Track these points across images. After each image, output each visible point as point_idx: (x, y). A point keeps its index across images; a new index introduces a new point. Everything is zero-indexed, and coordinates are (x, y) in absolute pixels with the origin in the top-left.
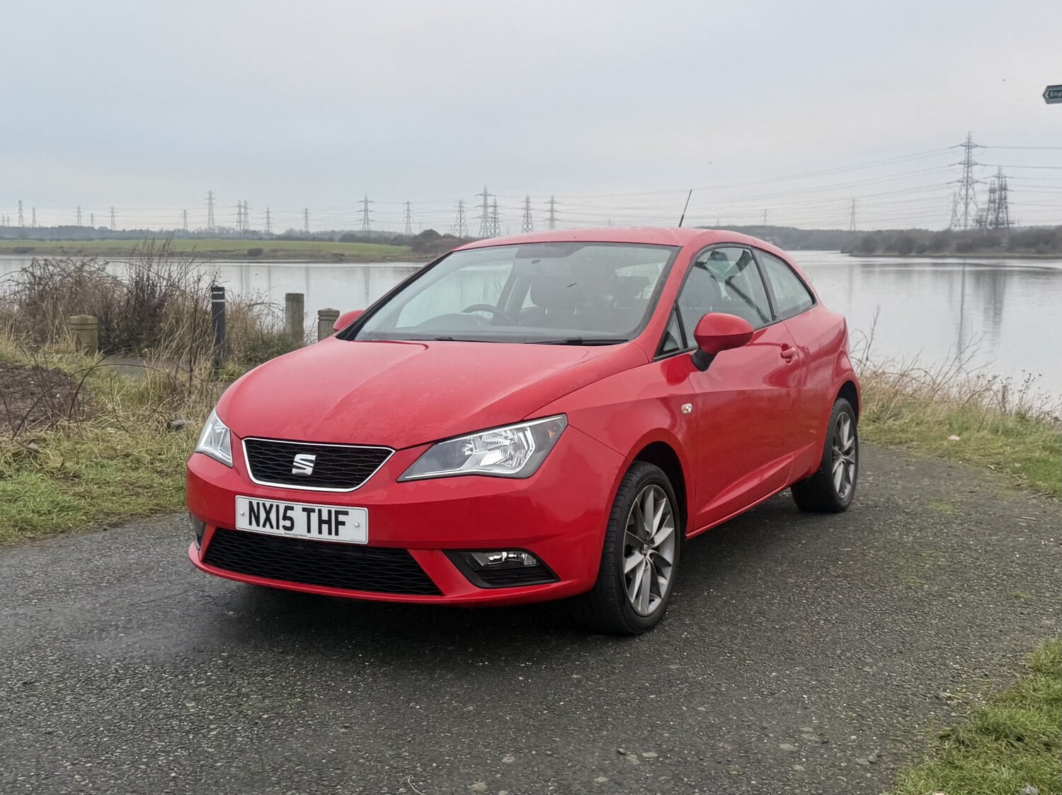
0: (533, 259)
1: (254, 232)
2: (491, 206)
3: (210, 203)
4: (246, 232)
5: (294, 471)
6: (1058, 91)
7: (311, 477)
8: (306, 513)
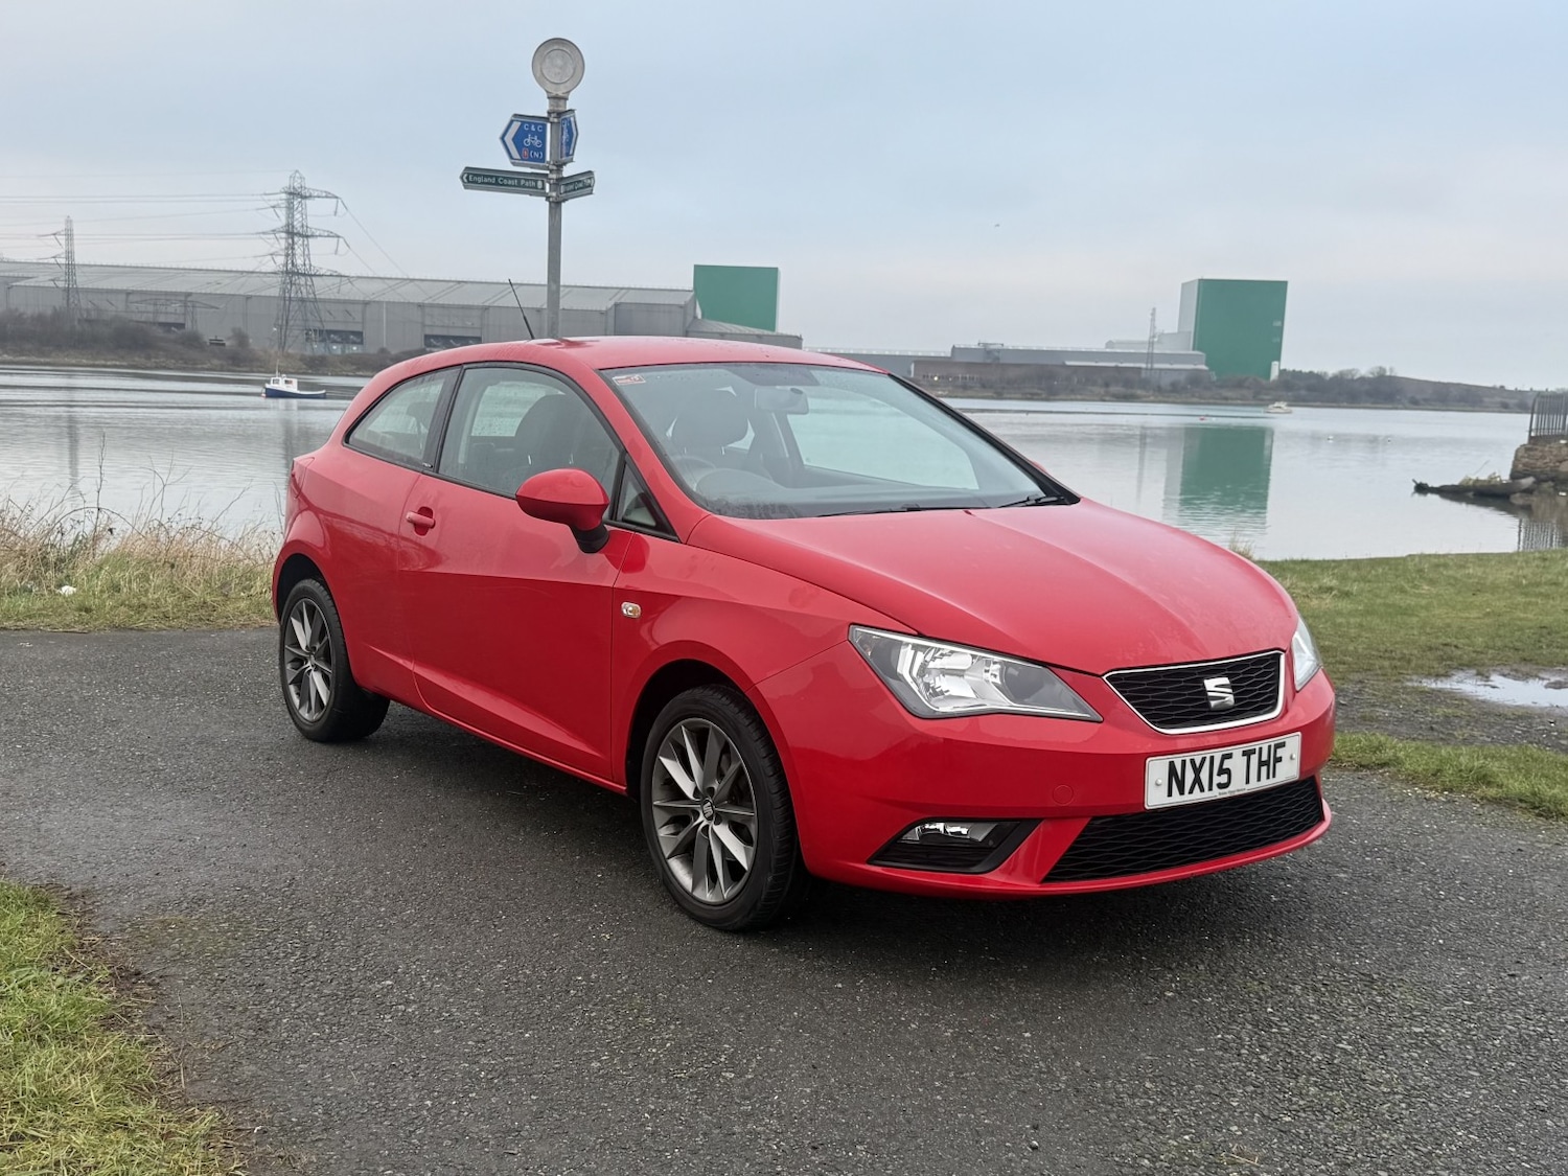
6: (480, 175)
7: (1234, 707)
8: (1245, 757)
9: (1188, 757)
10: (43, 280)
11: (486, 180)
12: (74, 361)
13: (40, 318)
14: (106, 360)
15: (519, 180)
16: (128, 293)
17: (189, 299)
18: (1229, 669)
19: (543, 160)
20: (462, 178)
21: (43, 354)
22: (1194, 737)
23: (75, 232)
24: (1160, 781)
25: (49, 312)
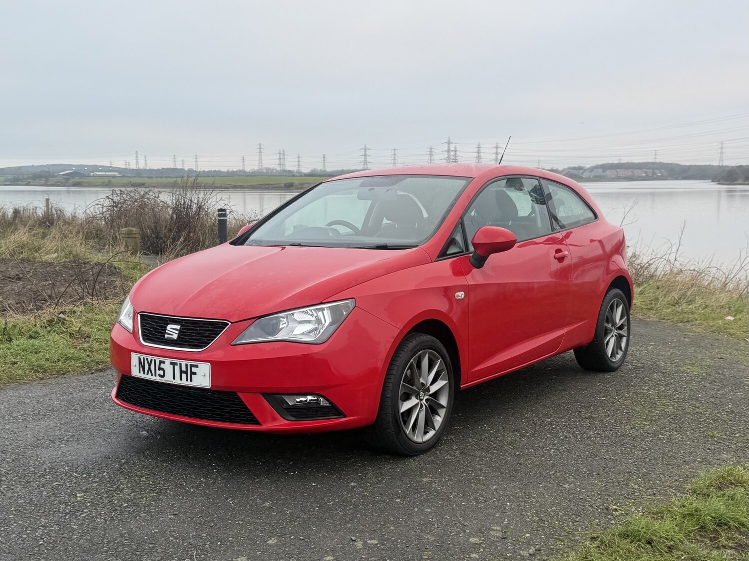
0: (370, 188)
1: (290, 171)
2: (453, 151)
3: (260, 152)
4: (285, 171)
5: (166, 336)
7: (177, 341)
9: (146, 356)
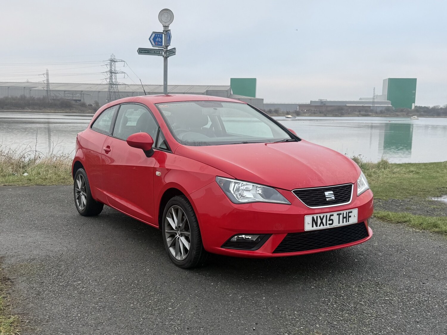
5: (327, 199)
6: (143, 50)
7: (335, 200)
8: (338, 216)
9: (318, 215)
10: (40, 88)
11: (145, 52)
12: (49, 111)
13: (39, 99)
14: (58, 111)
15: (155, 51)
16: (65, 91)
17: (82, 92)
18: (333, 189)
19: (162, 45)
20: (138, 51)
21: (40, 109)
22: (321, 209)
23: (49, 74)
24: (309, 223)
25: (42, 97)
